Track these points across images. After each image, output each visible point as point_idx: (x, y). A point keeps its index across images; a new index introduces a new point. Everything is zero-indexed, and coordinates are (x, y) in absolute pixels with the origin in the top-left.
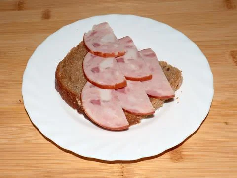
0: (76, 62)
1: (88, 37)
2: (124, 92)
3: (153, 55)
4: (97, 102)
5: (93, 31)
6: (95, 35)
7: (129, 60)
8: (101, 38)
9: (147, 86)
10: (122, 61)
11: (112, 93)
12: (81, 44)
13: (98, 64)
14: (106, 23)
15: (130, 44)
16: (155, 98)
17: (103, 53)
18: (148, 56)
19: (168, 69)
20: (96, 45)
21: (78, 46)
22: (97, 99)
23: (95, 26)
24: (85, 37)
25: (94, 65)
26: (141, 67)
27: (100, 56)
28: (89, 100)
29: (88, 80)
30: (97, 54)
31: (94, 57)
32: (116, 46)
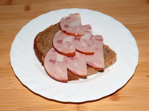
0: (50, 34)
1: (64, 20)
2: (73, 59)
3: (102, 40)
4: (53, 61)
5: (69, 17)
6: (69, 20)
7: (84, 40)
8: (71, 22)
9: (89, 59)
10: (79, 39)
11: (64, 58)
12: (57, 24)
13: (63, 38)
14: (79, 14)
15: (89, 30)
16: (92, 67)
17: (68, 32)
18: (98, 40)
19: (108, 51)
20: (67, 26)
21: (55, 25)
22: (54, 60)
23: (71, 14)
24: (62, 20)
25: (60, 39)
26: (89, 46)
27: (66, 34)
28: (49, 59)
29: (53, 47)
30: (65, 32)
31: (62, 34)
32: (78, 29)
